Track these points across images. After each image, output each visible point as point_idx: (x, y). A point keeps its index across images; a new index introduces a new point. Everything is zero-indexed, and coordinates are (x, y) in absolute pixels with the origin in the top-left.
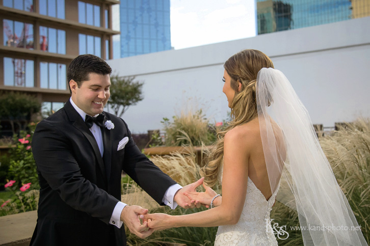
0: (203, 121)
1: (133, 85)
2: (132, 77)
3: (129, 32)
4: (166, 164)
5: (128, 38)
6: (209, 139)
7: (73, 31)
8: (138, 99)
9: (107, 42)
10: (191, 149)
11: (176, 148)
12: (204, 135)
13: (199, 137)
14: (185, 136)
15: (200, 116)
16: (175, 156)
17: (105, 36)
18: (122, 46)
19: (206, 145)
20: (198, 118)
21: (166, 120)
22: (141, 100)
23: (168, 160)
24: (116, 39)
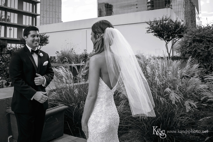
0: (74, 53)
1: (45, 37)
2: (44, 34)
3: (44, 15)
4: (57, 71)
5: (43, 17)
6: (75, 61)
7: (21, 14)
8: (47, 43)
9: (34, 18)
10: (68, 65)
11: (61, 64)
12: (73, 59)
13: (71, 60)
14: (66, 59)
15: (72, 51)
16: (61, 68)
17: (34, 16)
18: (40, 21)
19: (74, 63)
20: (71, 52)
21: (58, 52)
22: (48, 43)
23: (58, 69)
24: (38, 17)
